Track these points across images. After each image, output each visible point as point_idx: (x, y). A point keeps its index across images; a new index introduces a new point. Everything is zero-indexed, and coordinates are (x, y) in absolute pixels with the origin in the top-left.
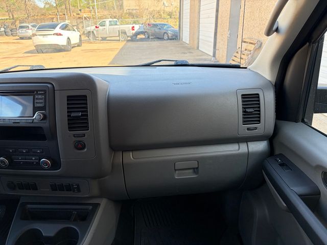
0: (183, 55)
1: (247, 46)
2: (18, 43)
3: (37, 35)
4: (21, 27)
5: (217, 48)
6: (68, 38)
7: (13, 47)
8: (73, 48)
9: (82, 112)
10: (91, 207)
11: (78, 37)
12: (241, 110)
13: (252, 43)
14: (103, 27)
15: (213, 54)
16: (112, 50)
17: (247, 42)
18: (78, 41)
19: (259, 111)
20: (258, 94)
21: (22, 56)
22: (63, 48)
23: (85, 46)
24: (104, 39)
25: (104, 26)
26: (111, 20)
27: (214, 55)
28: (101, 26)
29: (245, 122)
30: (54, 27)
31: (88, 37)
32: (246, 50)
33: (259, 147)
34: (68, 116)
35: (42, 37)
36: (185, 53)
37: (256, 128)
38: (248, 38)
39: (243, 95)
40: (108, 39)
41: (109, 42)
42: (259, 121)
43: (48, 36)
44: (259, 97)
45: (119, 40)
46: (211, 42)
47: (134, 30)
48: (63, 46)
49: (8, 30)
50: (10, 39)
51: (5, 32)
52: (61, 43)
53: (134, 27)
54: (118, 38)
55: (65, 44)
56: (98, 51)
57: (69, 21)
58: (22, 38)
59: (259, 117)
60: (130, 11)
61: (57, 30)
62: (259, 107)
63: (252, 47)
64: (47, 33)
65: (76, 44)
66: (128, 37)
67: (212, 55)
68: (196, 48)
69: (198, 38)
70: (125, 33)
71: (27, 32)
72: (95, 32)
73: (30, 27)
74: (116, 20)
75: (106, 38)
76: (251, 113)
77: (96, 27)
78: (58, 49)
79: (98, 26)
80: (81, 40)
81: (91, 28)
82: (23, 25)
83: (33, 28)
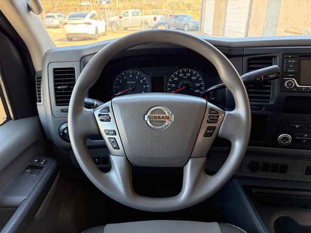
3: (68, 24)
4: (48, 17)
6: (96, 28)
8: (100, 36)
11: (105, 27)
14: (126, 17)
18: (104, 31)
22: (91, 37)
23: (109, 35)
24: (125, 29)
26: (133, 10)
30: (84, 16)
31: (111, 27)
35: (73, 25)
38: (292, 28)
43: (78, 25)
47: (156, 20)
48: (91, 35)
53: (156, 18)
55: (94, 33)
60: (150, 2)
61: (87, 19)
65: (102, 33)
66: (150, 27)
70: (147, 24)
71: (53, 22)
72: (118, 22)
73: (56, 17)
74: (137, 10)
75: (128, 28)
77: (120, 17)
78: (87, 37)
79: (121, 16)
80: (106, 30)
81: (115, 18)
82: (49, 14)
83: (58, 18)
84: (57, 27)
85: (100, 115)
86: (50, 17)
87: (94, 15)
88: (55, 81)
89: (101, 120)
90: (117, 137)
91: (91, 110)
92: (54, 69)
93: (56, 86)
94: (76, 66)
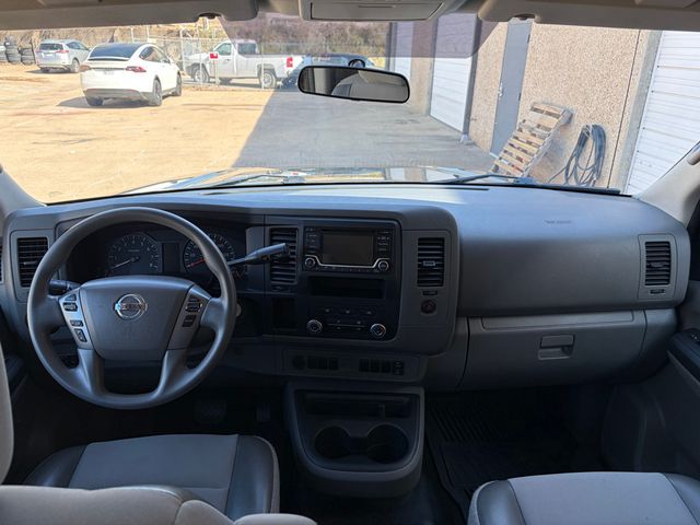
0: (399, 126)
1: (541, 119)
2: (39, 80)
3: (90, 69)
4: (45, 47)
5: (473, 116)
6: (157, 78)
7: (30, 90)
8: (164, 97)
9: (436, 260)
10: (406, 400)
11: (176, 75)
12: (644, 264)
13: (550, 114)
14: (228, 57)
15: (464, 129)
16: (247, 107)
17: (542, 112)
18: (174, 85)
19: (669, 266)
20: (668, 243)
21: (54, 111)
22: (145, 98)
23: (188, 96)
24: (225, 82)
25: (229, 54)
26: (242, 41)
27: (466, 131)
28: (222, 53)
29: (649, 281)
30: (128, 52)
31: (193, 76)
32: (539, 126)
33: (662, 317)
34: (419, 266)
35: (101, 73)
36: (402, 122)
37: (663, 291)
38: (543, 103)
39: (647, 243)
40: (233, 81)
41: (238, 88)
42: (668, 281)
43: (116, 72)
44: (669, 247)
45: (259, 86)
46: (460, 103)
47: (291, 66)
48: (144, 93)
49: (14, 51)
50: (19, 70)
51: (7, 55)
52: (141, 89)
53: (291, 60)
54: (256, 82)
55: (151, 91)
56: (220, 108)
57: (154, 41)
58: (46, 71)
59: (669, 276)
60: (281, 23)
61: (135, 60)
62: (669, 261)
63: (552, 122)
64: (113, 66)
65: (170, 90)
66: (278, 79)
67: (461, 129)
68: (424, 112)
69: (430, 93)
70: (272, 71)
71: (58, 58)
72: (208, 66)
73: (65, 48)
74: (252, 41)
75: (231, 79)
76: (657, 269)
77: (212, 56)
78: (134, 99)
79: (215, 53)
80: (179, 83)
81: (200, 57)
82: (48, 41)
83: (70, 50)
84: (67, 70)
85: (65, 304)
86: (52, 47)
87: (150, 50)
88: (20, 255)
89: (67, 310)
90: (84, 328)
91: (57, 297)
92: (19, 239)
93: (20, 261)
94: (49, 235)
